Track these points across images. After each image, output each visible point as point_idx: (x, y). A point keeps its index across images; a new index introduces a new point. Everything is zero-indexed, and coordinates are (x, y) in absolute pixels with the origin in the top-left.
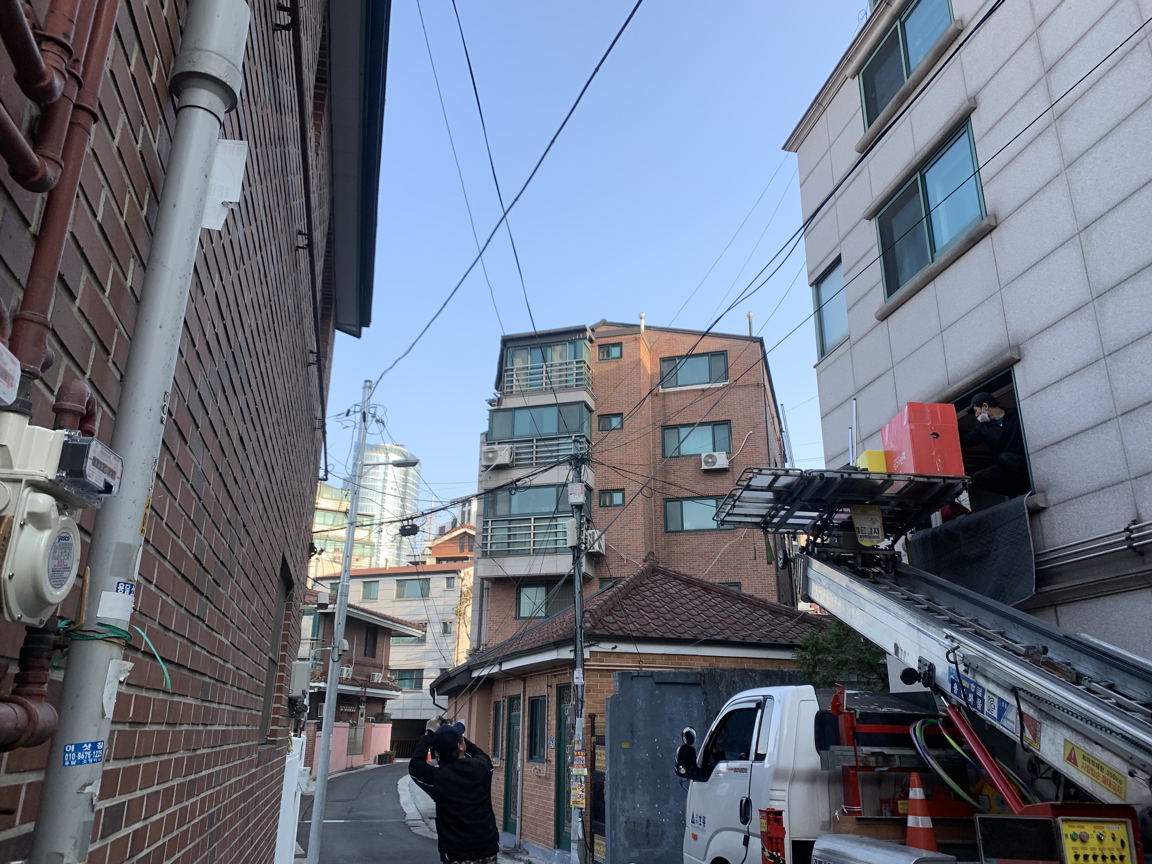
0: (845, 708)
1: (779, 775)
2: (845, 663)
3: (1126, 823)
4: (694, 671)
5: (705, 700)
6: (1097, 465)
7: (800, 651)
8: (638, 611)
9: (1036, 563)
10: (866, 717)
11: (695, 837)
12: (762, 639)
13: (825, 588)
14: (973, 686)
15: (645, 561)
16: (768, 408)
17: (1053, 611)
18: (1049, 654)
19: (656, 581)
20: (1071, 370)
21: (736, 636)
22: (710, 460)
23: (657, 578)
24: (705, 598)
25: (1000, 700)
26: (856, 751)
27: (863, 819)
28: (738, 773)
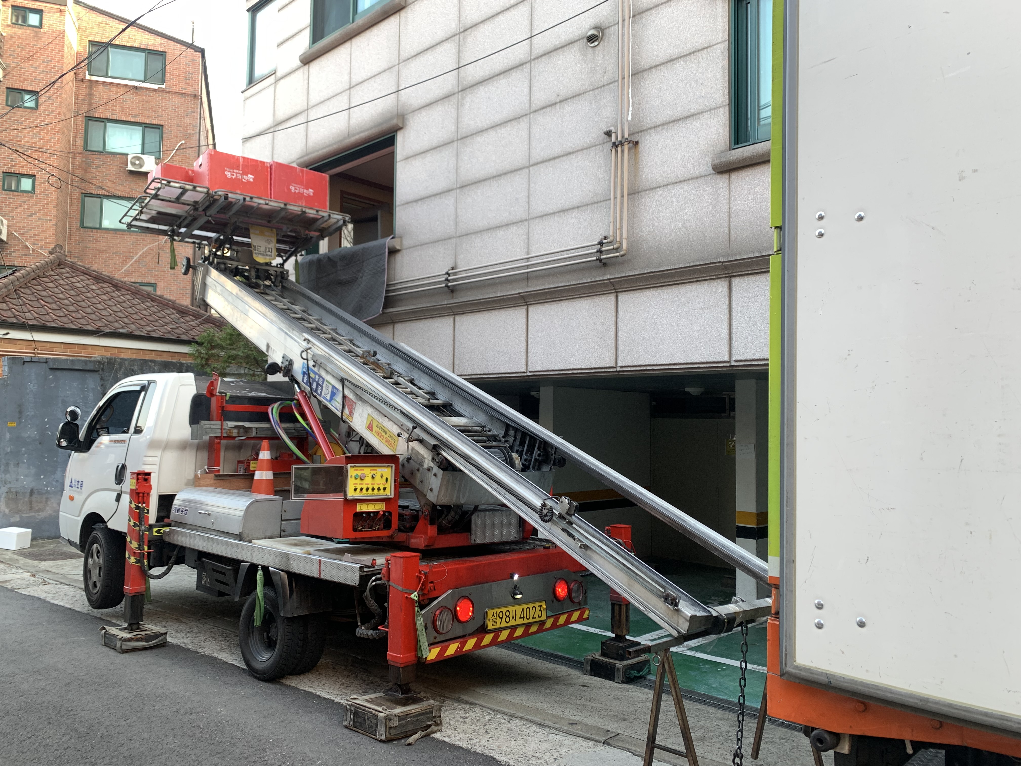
0: (217, 391)
1: (153, 445)
2: (234, 358)
3: (391, 466)
4: (93, 359)
5: (102, 385)
6: (438, 223)
7: (196, 346)
8: (37, 301)
9: (386, 291)
10: (234, 399)
11: (72, 498)
12: (165, 335)
13: (219, 294)
14: (317, 377)
15: (51, 253)
16: (202, 122)
17: (392, 326)
18: (378, 356)
19: (61, 273)
20: (434, 145)
21: (141, 331)
22: (137, 162)
23: (63, 270)
24: (113, 294)
25: (334, 387)
26: (222, 425)
27: (220, 476)
28: (118, 444)
